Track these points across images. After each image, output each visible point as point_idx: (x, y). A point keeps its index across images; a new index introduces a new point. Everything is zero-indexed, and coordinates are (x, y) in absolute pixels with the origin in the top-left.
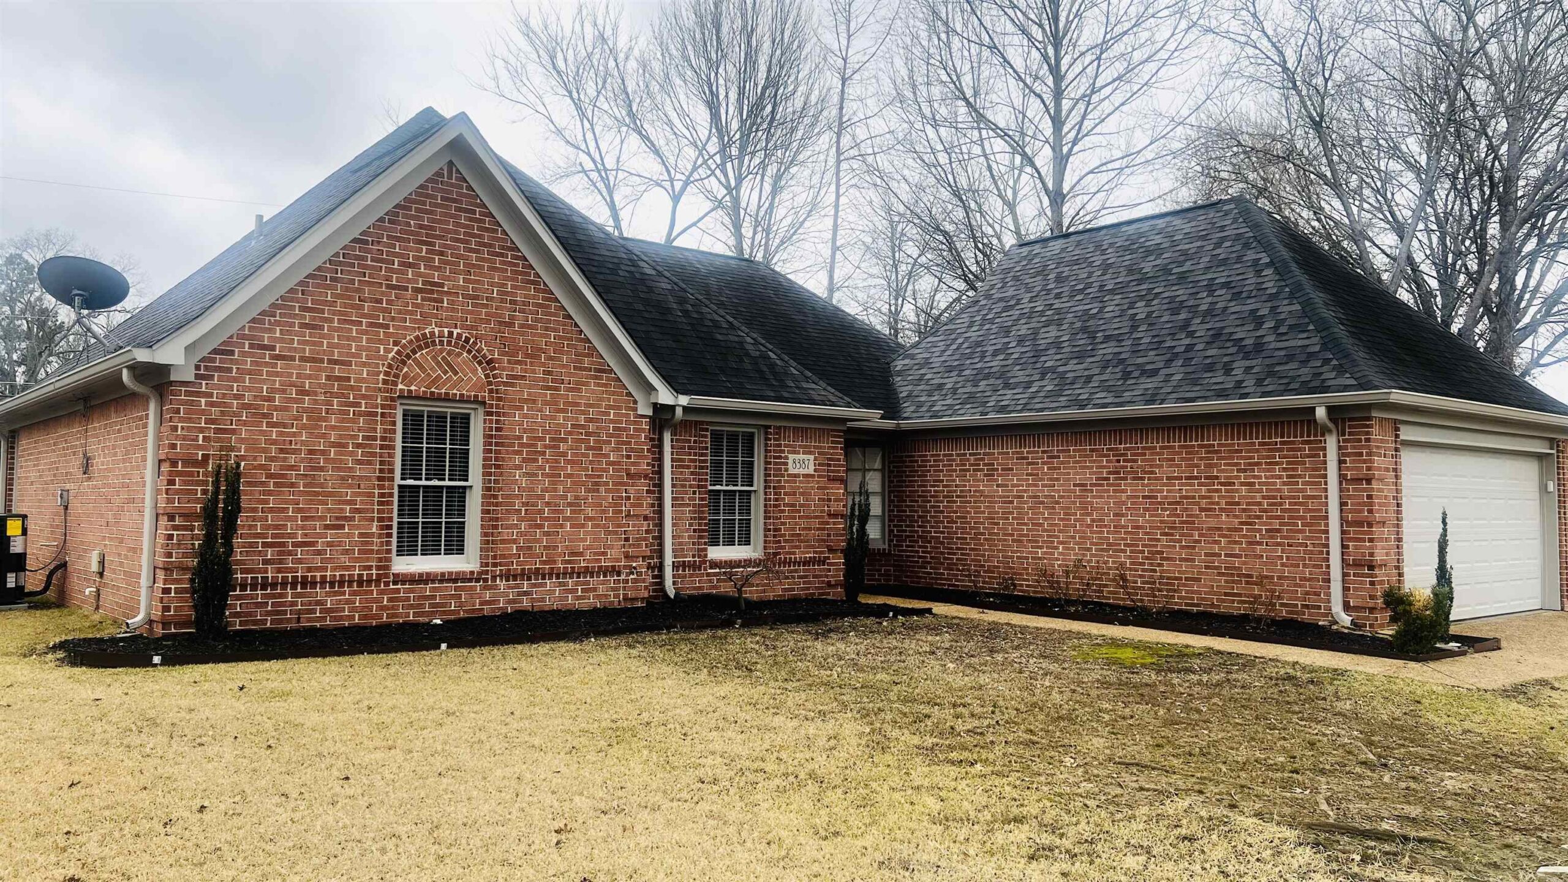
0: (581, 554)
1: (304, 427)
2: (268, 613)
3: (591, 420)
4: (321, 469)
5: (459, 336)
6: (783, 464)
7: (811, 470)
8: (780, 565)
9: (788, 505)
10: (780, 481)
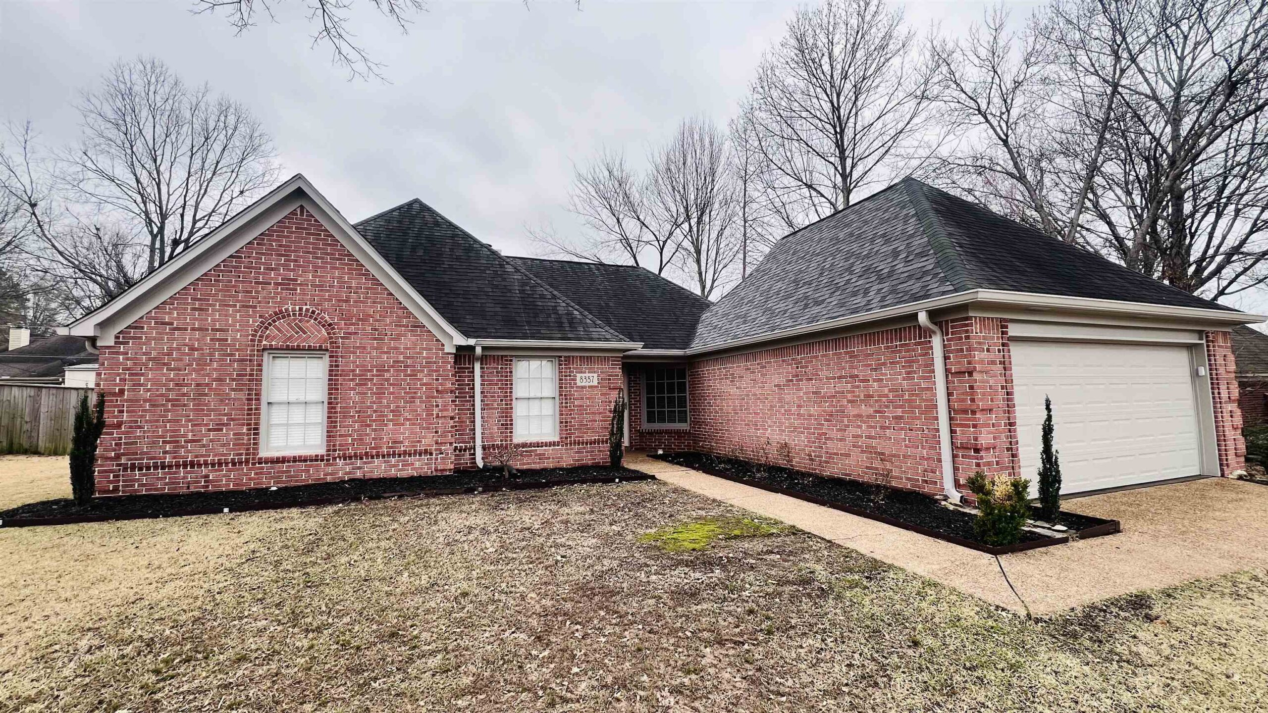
0: (401, 442)
1: (194, 370)
2: (166, 484)
3: (408, 358)
4: (206, 395)
5: (307, 310)
6: (573, 380)
7: (595, 383)
8: (571, 444)
9: (577, 406)
10: (570, 391)
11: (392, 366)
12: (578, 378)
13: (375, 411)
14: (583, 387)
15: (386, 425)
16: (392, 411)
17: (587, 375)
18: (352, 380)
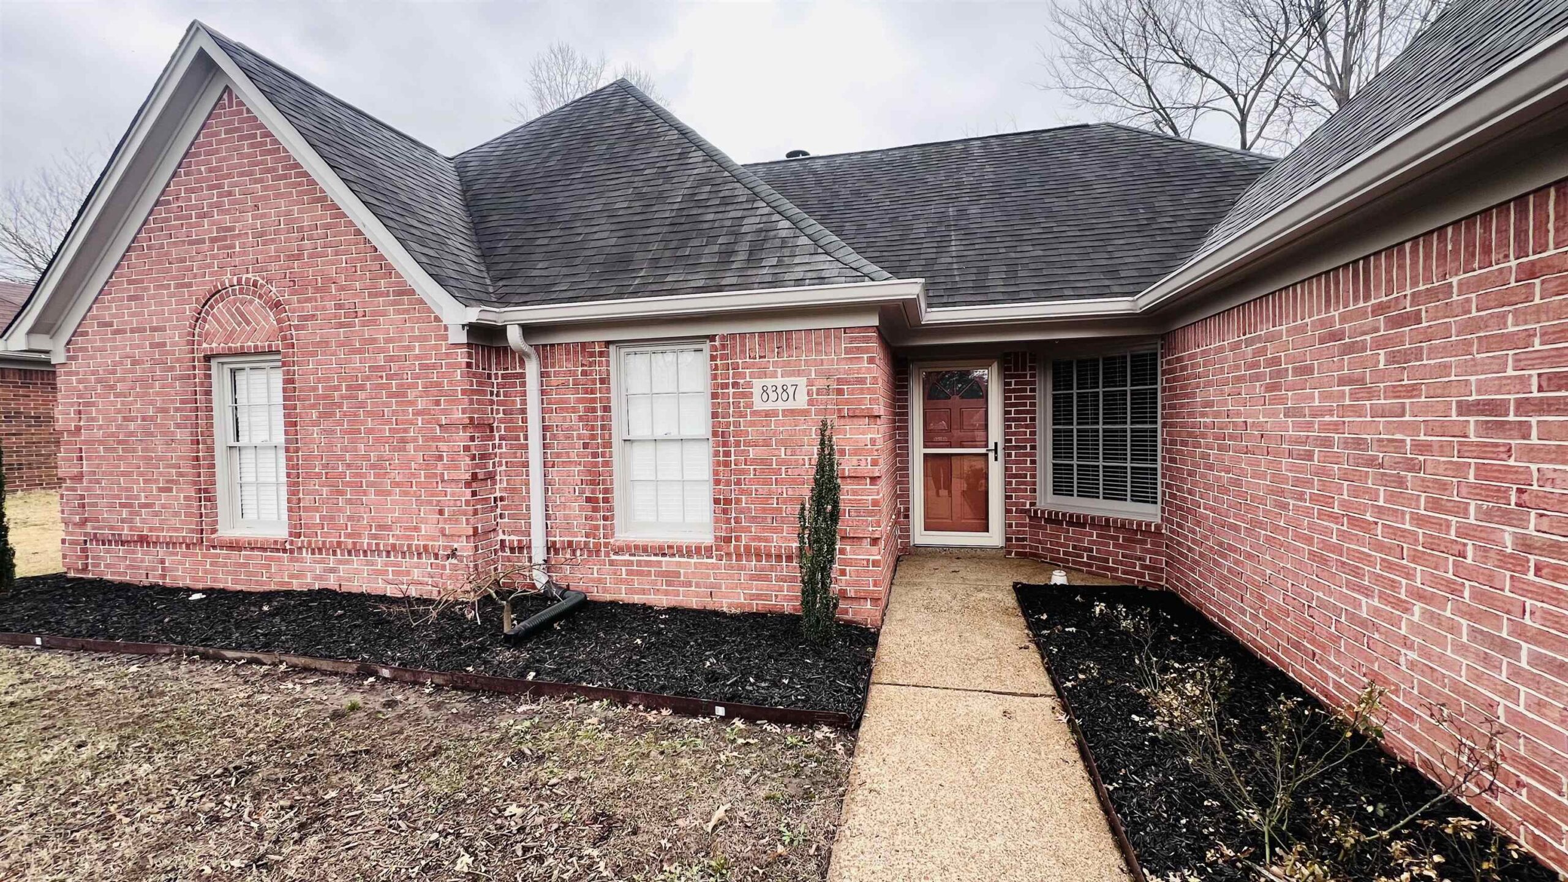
0: (389, 528)
1: (138, 395)
2: (128, 567)
3: (392, 359)
4: (152, 434)
6: (744, 395)
7: (801, 401)
8: (739, 557)
9: (754, 462)
10: (737, 424)
11: (368, 378)
12: (756, 391)
13: (349, 466)
14: (768, 414)
15: (365, 493)
16: (373, 467)
17: (779, 381)
18: (313, 406)
